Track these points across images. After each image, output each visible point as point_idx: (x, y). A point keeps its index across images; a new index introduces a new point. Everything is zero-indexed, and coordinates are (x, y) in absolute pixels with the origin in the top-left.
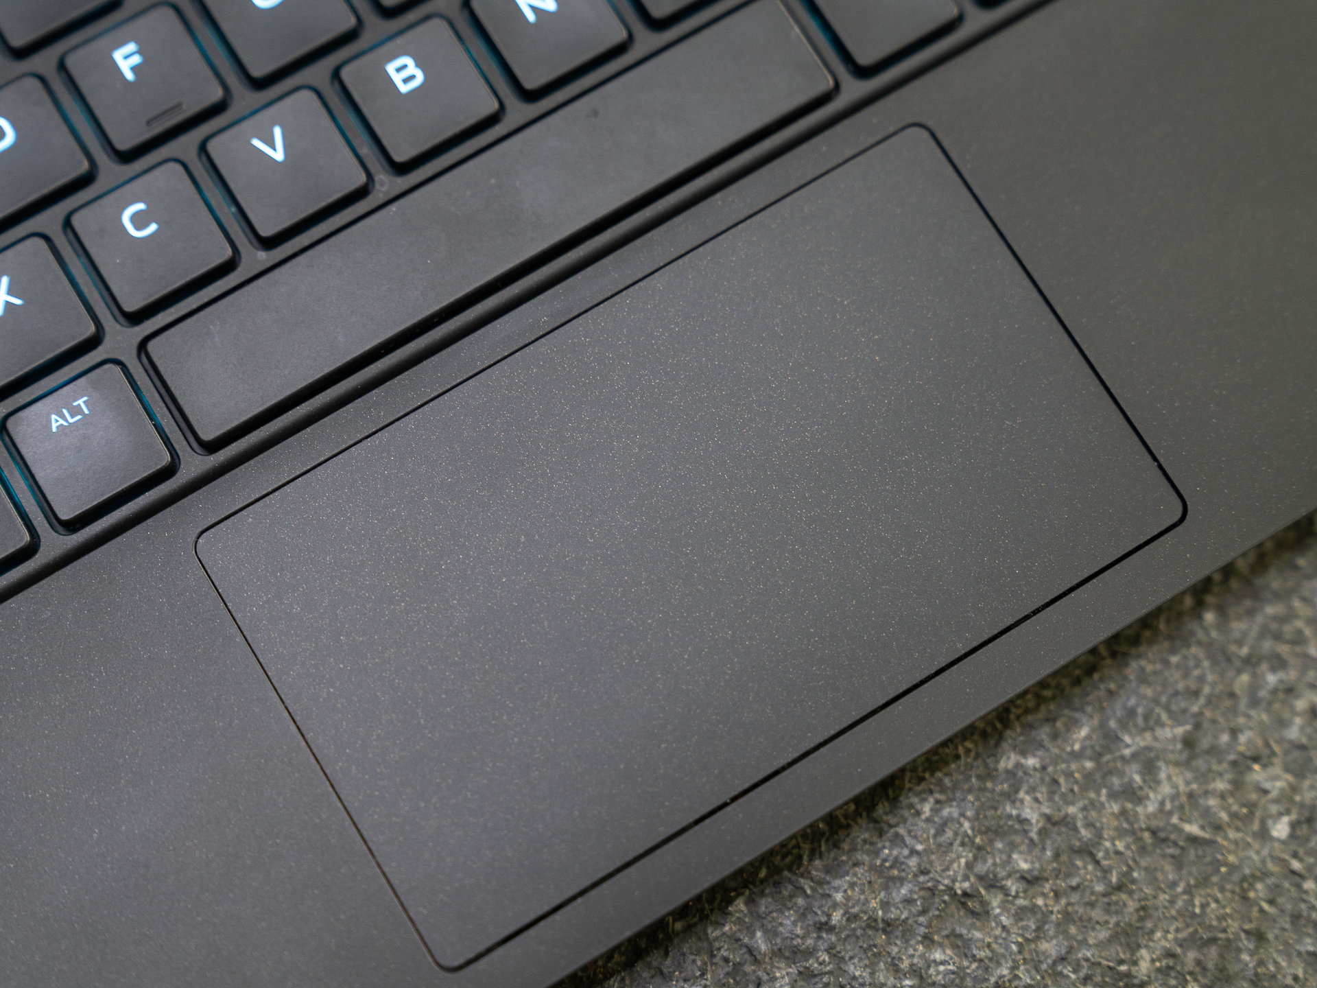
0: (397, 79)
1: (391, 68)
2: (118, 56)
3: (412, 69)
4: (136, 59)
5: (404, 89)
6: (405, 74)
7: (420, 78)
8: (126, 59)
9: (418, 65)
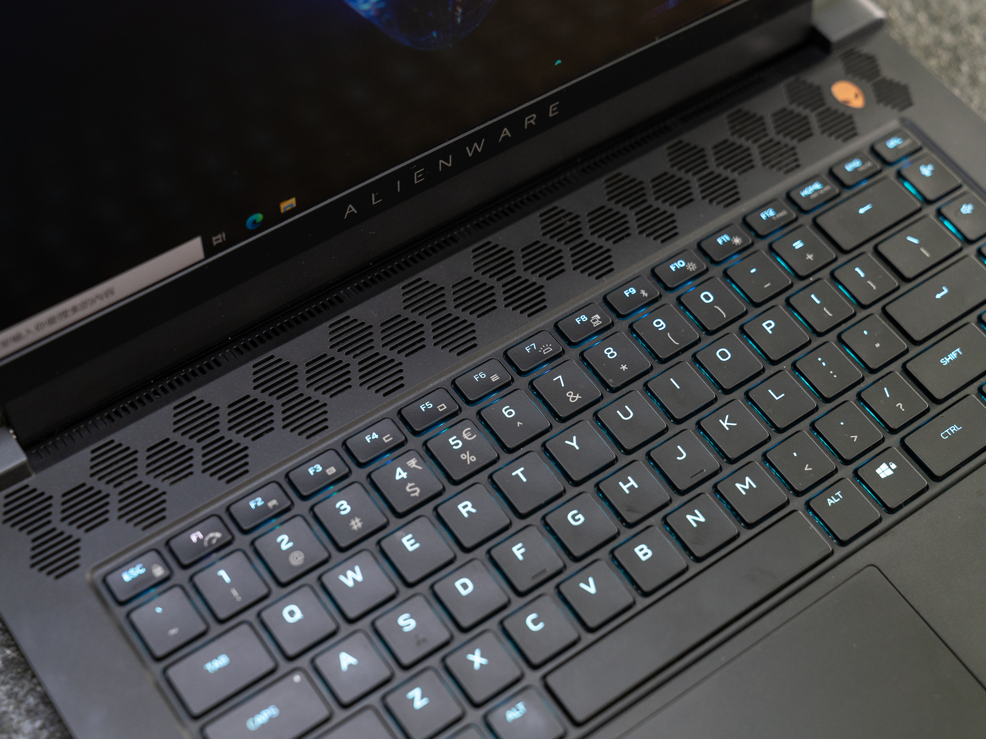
0: (640, 554)
1: (637, 550)
2: (515, 549)
3: (646, 550)
4: (523, 550)
5: (644, 559)
6: (643, 552)
7: (650, 554)
8: (518, 551)
9: (649, 548)
